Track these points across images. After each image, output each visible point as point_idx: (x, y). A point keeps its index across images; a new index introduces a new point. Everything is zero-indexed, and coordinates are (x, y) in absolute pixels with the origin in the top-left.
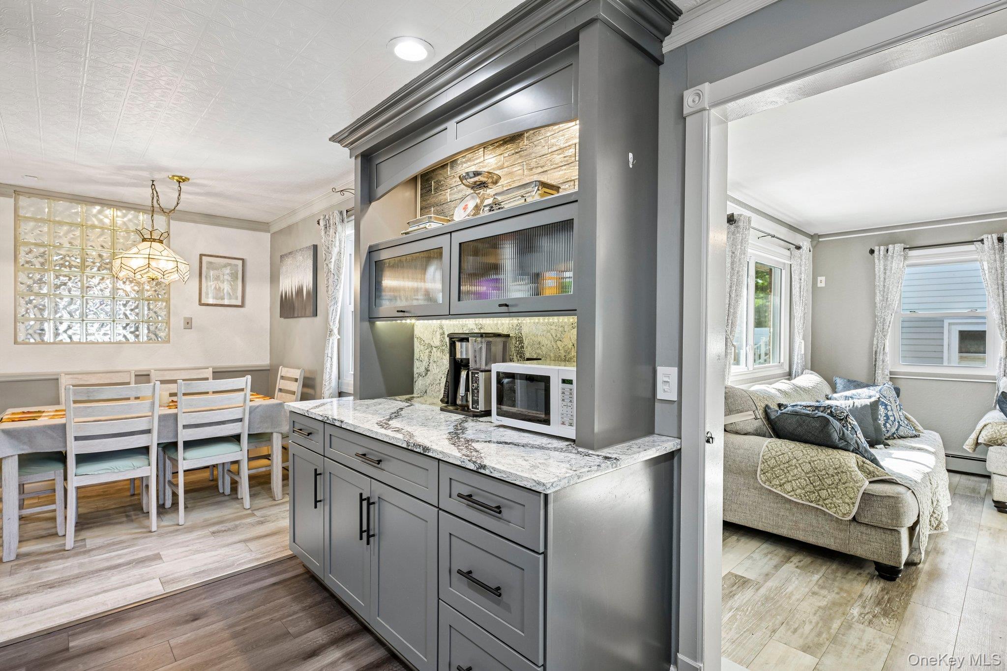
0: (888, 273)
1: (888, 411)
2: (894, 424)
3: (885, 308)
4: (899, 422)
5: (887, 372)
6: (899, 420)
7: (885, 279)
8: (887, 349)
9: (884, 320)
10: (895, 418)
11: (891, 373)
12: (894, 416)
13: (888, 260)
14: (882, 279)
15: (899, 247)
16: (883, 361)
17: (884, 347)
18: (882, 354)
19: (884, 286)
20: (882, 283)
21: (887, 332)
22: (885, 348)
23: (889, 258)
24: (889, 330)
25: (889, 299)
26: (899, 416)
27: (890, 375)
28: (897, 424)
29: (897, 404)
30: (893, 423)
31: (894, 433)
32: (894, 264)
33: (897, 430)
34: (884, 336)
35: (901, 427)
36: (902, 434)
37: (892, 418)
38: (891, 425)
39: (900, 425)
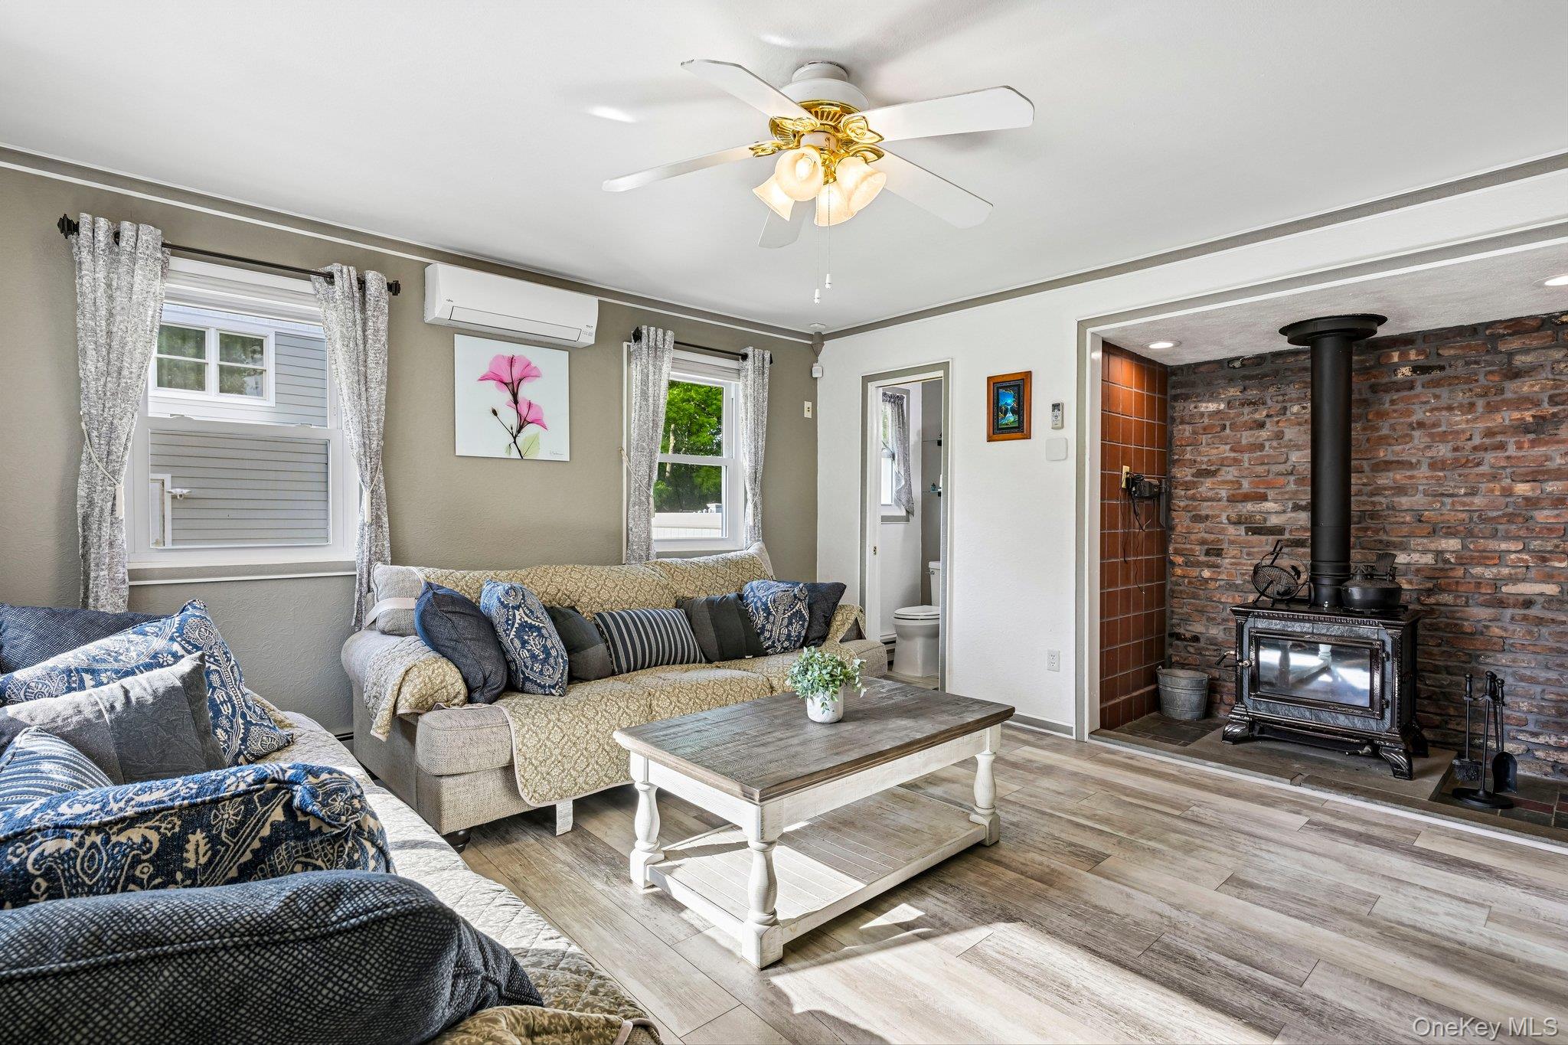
0: (120, 298)
1: (214, 689)
2: (235, 726)
3: (113, 394)
4: (243, 716)
5: (122, 573)
6: (245, 710)
7: (111, 314)
8: (121, 512)
9: (112, 428)
10: (233, 706)
11: (134, 574)
12: (230, 700)
13: (119, 261)
14: (103, 312)
15: (149, 235)
16: (111, 545)
17: (114, 505)
18: (106, 525)
19: (109, 333)
20: (104, 323)
21: (122, 464)
22: (117, 508)
23: (124, 258)
24: (126, 458)
25: (125, 372)
26: (243, 695)
27: (131, 579)
28: (241, 721)
29: (233, 663)
30: (231, 721)
31: (240, 753)
32: (138, 278)
33: (244, 740)
34: (114, 473)
35: (252, 728)
36: (256, 747)
37: (226, 710)
38: (226, 731)
39: (248, 724)
